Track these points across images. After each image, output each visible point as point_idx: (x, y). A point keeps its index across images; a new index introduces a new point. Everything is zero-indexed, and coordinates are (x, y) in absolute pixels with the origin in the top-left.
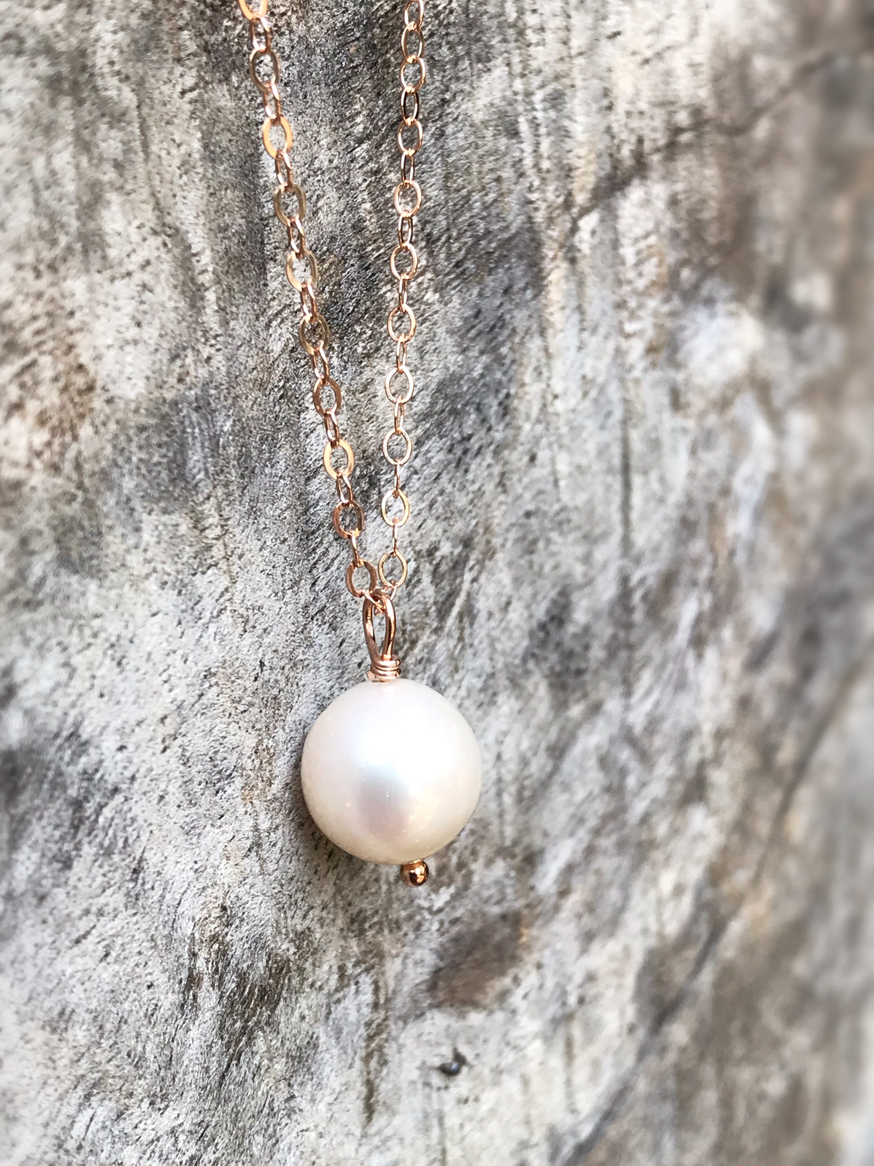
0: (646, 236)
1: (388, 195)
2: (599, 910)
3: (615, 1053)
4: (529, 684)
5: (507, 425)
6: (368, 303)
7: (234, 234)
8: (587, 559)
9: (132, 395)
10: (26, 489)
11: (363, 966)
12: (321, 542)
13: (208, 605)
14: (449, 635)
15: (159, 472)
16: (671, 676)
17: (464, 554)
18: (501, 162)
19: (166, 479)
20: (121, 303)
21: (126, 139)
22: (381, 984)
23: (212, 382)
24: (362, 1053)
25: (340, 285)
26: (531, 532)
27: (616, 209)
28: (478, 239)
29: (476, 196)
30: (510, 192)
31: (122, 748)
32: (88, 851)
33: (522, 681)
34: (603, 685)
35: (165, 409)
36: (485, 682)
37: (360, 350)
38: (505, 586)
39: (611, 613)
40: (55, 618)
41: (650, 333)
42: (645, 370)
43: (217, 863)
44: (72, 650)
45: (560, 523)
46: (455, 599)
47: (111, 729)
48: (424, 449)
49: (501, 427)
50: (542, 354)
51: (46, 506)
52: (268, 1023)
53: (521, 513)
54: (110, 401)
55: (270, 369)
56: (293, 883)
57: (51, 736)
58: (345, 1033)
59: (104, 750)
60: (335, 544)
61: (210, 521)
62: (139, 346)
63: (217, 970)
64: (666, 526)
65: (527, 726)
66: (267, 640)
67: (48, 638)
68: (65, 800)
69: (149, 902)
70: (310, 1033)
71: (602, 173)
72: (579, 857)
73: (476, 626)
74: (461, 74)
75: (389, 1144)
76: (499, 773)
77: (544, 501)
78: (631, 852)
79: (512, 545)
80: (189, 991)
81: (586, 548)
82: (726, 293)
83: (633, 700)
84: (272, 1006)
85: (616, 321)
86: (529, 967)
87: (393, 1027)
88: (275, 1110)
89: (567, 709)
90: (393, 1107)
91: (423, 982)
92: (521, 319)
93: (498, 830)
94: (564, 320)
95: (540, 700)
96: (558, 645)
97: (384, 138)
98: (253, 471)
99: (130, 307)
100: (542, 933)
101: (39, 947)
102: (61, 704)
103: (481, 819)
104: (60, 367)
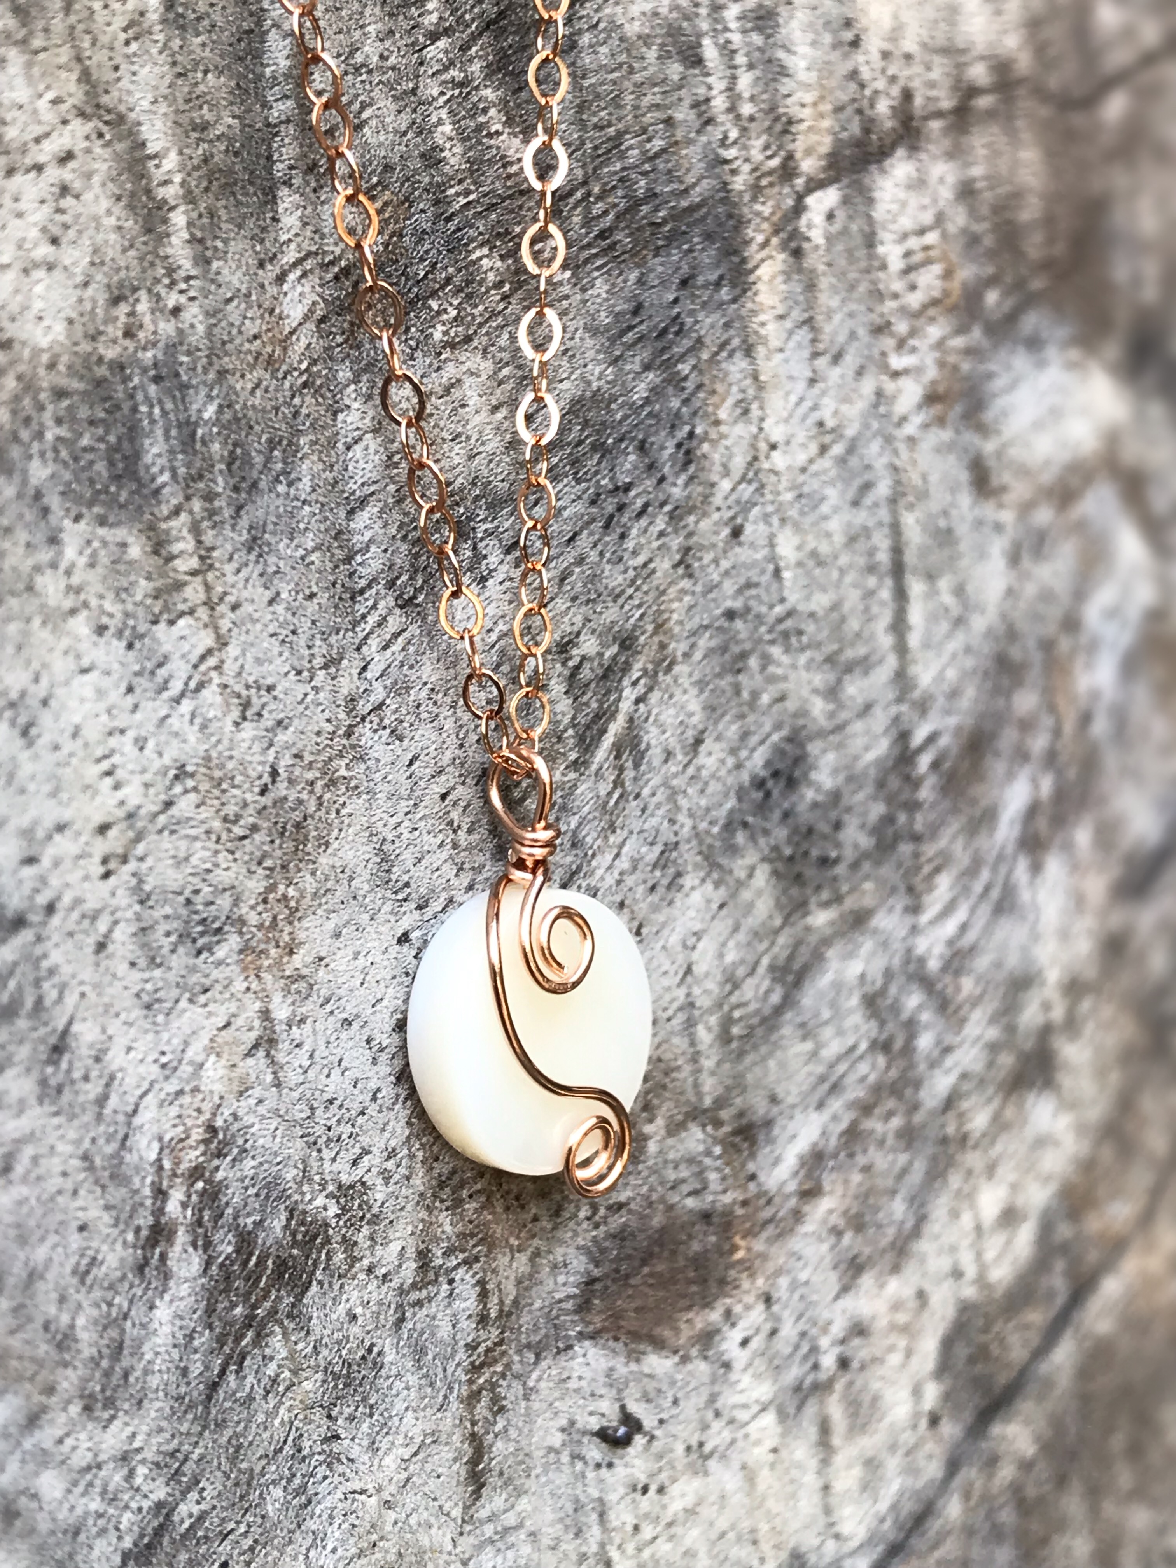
0: (921, 232)
1: (482, 119)
2: (873, 1230)
3: (908, 1453)
4: (739, 867)
5: (691, 478)
6: (451, 270)
7: (219, 138)
8: (832, 693)
9: (44, 342)
11: (461, 1256)
12: (374, 606)
13: (179, 670)
14: (599, 775)
15: (92, 463)
16: (987, 889)
17: (622, 658)
18: (673, 97)
19: (105, 474)
20: (22, 206)
22: (490, 1286)
23: (181, 344)
24: (462, 1390)
25: (401, 236)
26: (737, 643)
27: (870, 190)
28: (635, 204)
29: (630, 141)
30: (690, 142)
31: (31, 860)
33: (725, 861)
34: (869, 887)
35: (102, 371)
36: (662, 853)
37: (438, 335)
38: (691, 715)
39: (881, 784)
41: (932, 373)
42: (926, 426)
43: (200, 1059)
45: (786, 635)
46: (608, 722)
49: (682, 480)
50: (748, 381)
52: (290, 1316)
53: (718, 612)
55: (285, 343)
56: (334, 1109)
58: (430, 1356)
60: (398, 611)
61: (181, 546)
62: (55, 273)
63: (199, 1223)
64: (969, 663)
65: (736, 929)
66: (282, 737)
69: (81, 1098)
70: (367, 1343)
71: (844, 135)
72: (833, 1141)
73: (643, 768)
75: (511, 1539)
76: (688, 995)
77: (758, 597)
78: (930, 1150)
79: (705, 657)
80: (154, 1247)
81: (831, 677)
82: (1063, 332)
83: (925, 918)
84: (298, 1290)
85: (876, 352)
86: (750, 1299)
87: (516, 1358)
88: (305, 1452)
89: (806, 914)
90: (517, 1483)
91: (569, 1297)
92: (712, 326)
93: (690, 1080)
94: (784, 335)
95: (759, 893)
96: (786, 815)
97: (474, 38)
98: (254, 485)
99: (40, 215)
100: (773, 1250)
103: (660, 1060)
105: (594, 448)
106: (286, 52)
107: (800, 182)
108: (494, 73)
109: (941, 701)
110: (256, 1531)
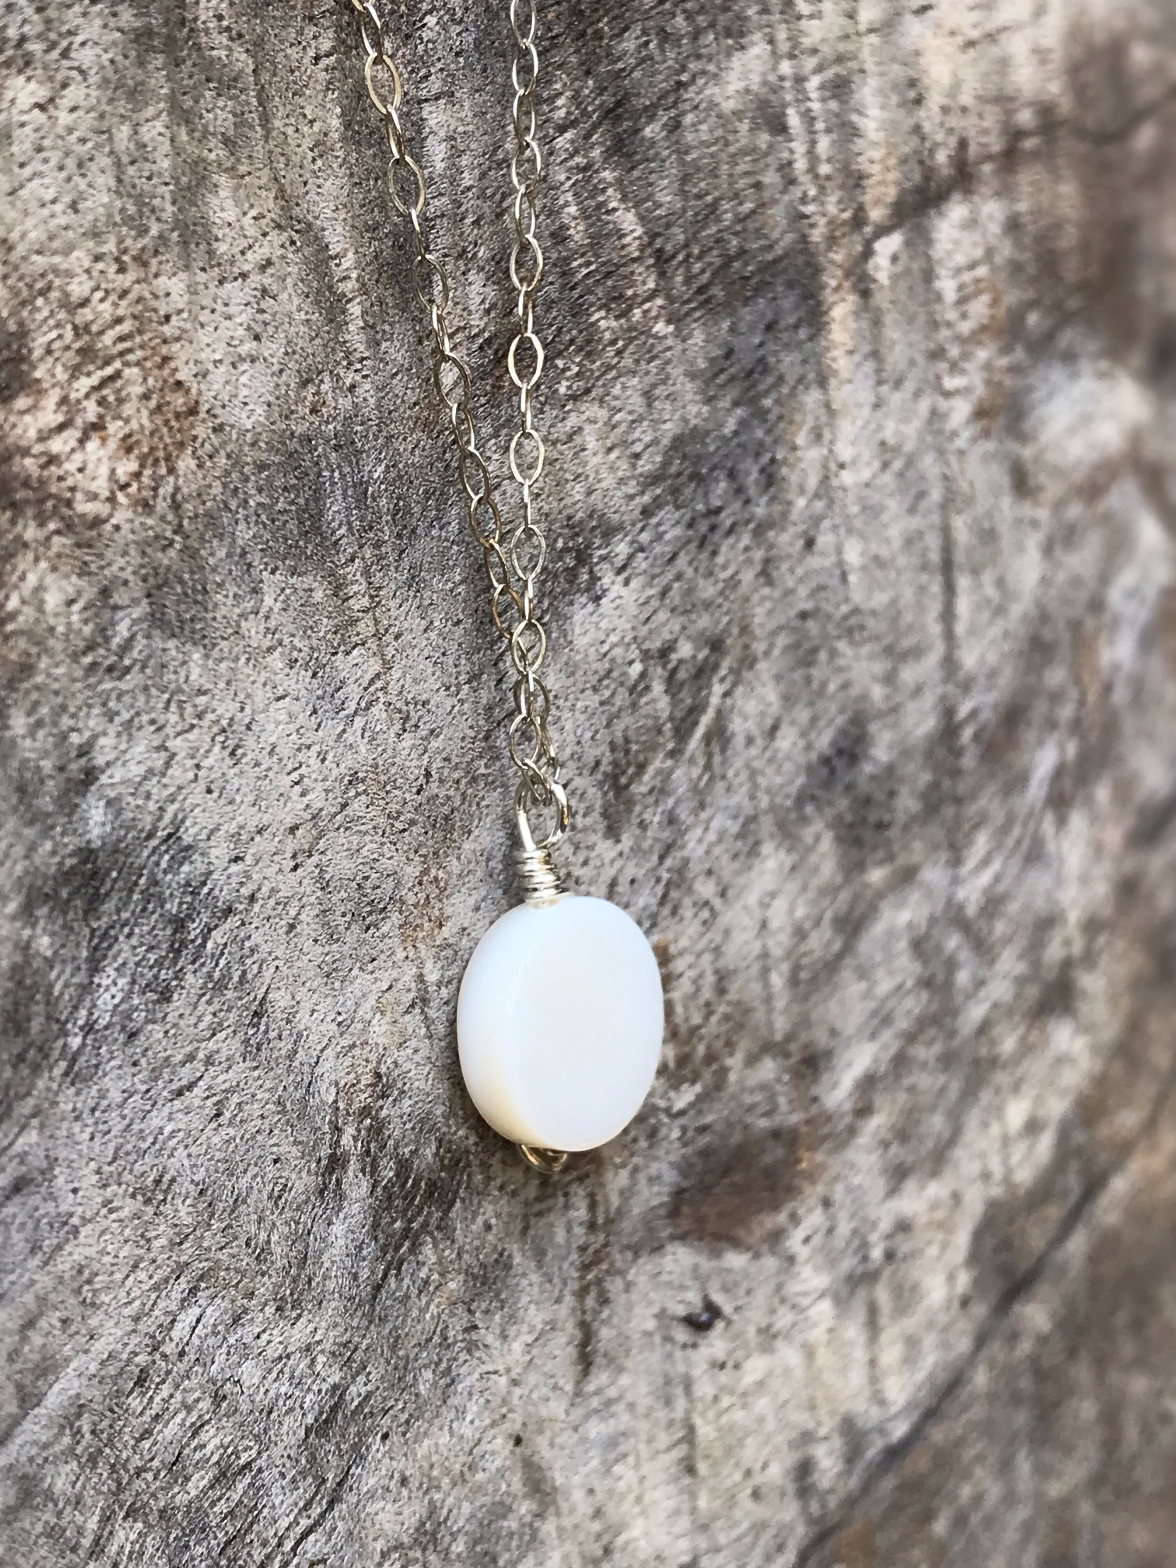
0: (972, 266)
1: (601, 199)
2: (915, 1140)
3: (942, 1331)
4: (808, 834)
5: (773, 499)
6: (574, 332)
7: (387, 235)
8: (890, 679)
9: (248, 424)
10: (108, 527)
11: (575, 1174)
13: (353, 691)
14: (692, 761)
15: (286, 522)
16: (1018, 842)
17: (712, 659)
18: (761, 164)
19: (295, 531)
20: (231, 310)
21: (238, 109)
22: (598, 1199)
23: (356, 416)
24: (574, 1285)
26: (809, 638)
27: (930, 232)
28: (729, 260)
29: (726, 205)
30: (775, 202)
31: (237, 859)
32: (193, 982)
33: (795, 830)
34: (918, 845)
35: (293, 445)
36: (744, 825)
37: (562, 390)
39: (929, 754)
40: (146, 688)
41: (980, 390)
42: (974, 440)
43: (368, 1017)
44: (169, 730)
45: (850, 631)
46: (700, 715)
47: (222, 833)
48: (654, 520)
49: (763, 500)
50: (822, 411)
51: (133, 551)
52: (439, 1228)
53: (793, 613)
54: (218, 429)
55: (438, 407)
57: (143, 835)
58: (549, 1257)
59: (213, 859)
61: (356, 588)
62: (257, 364)
63: (368, 1152)
64: (1007, 647)
65: (804, 888)
66: (435, 744)
67: (138, 714)
68: (162, 915)
69: (276, 1054)
70: (499, 1249)
71: (908, 185)
72: (884, 1067)
73: (729, 752)
74: (703, 51)
75: (614, 1408)
76: (764, 945)
77: (827, 599)
78: (963, 1071)
79: (781, 653)
80: (331, 1174)
81: (889, 665)
82: (1093, 346)
83: (964, 870)
84: (445, 1207)
85: (931, 375)
86: (811, 1202)
87: (618, 1257)
88: (450, 1341)
89: (864, 872)
90: (618, 1361)
91: (662, 1205)
92: (792, 363)
93: (764, 1020)
94: (853, 368)
95: (824, 856)
96: (848, 788)
97: (595, 127)
98: (413, 531)
99: (246, 316)
100: (831, 1160)
101: (129, 1094)
102: (155, 797)
103: (739, 1003)
104: (151, 381)
105: (691, 478)
106: (442, 155)
108: (611, 156)
109: (982, 680)
110: (411, 1407)
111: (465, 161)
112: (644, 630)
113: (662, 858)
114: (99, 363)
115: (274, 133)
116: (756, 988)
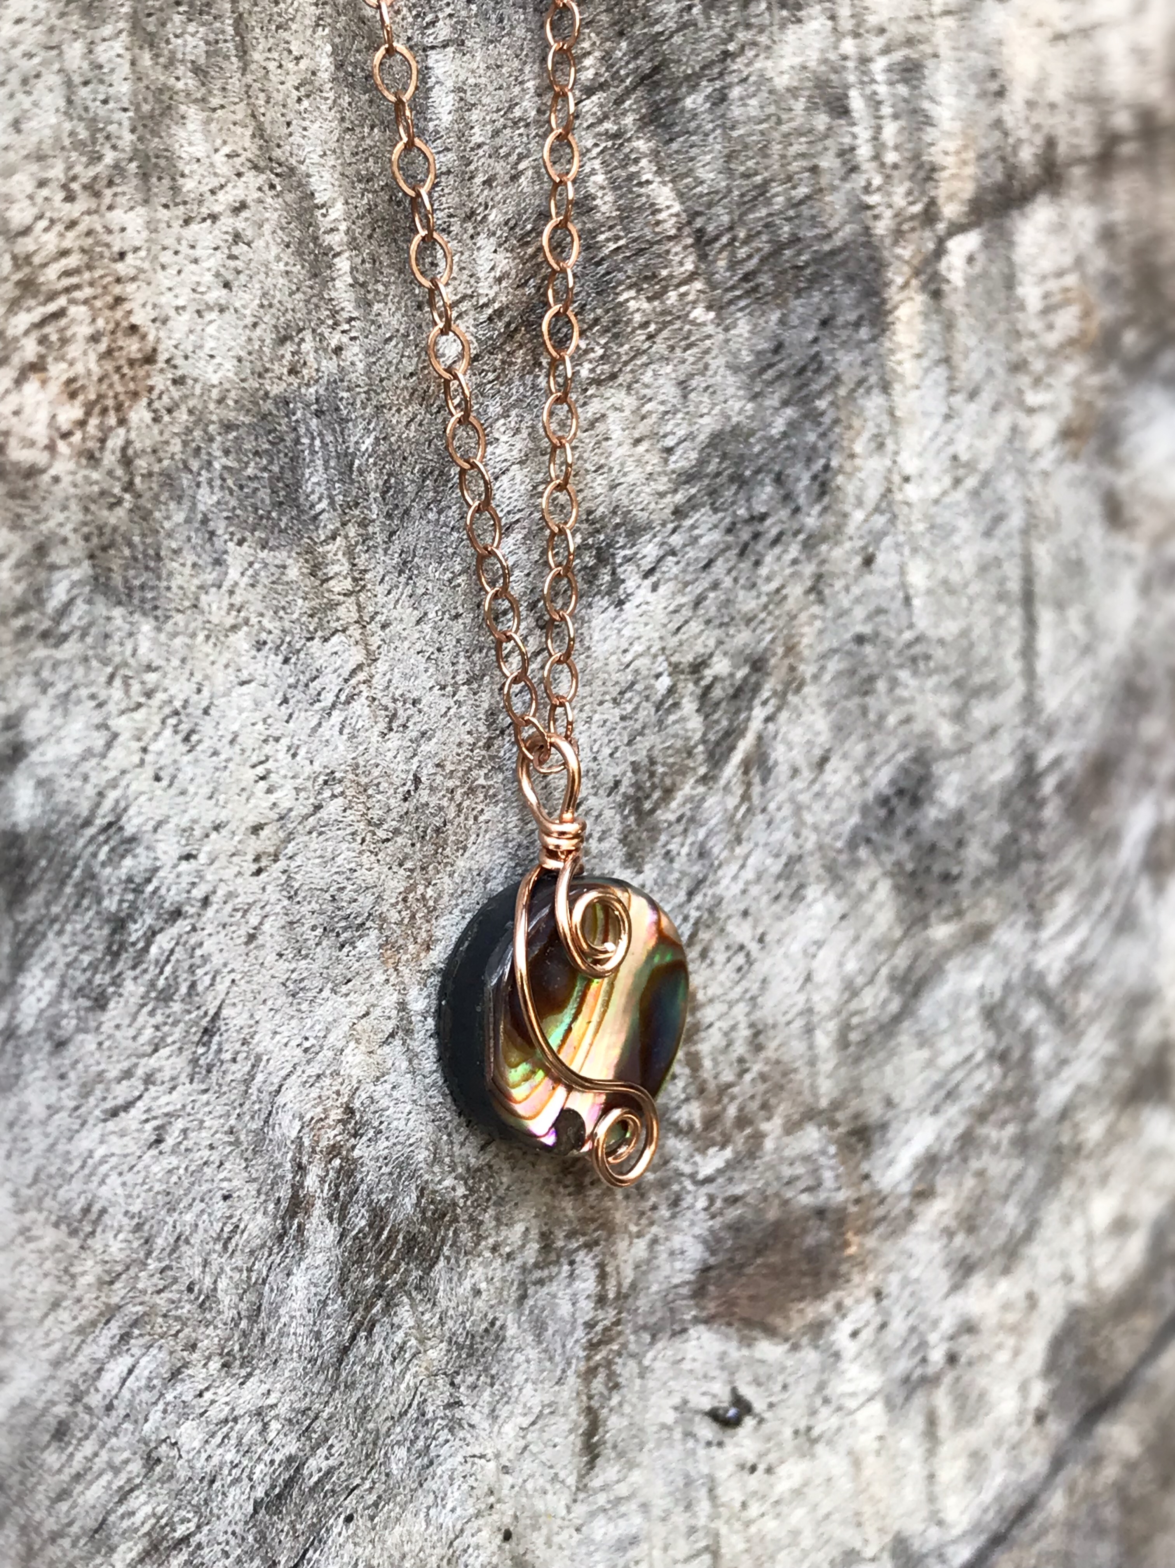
0: (1059, 274)
1: (633, 169)
2: (984, 1231)
3: (1014, 1448)
4: (861, 881)
5: (825, 510)
6: (599, 311)
7: (383, 188)
8: (959, 716)
9: (215, 379)
10: (46, 478)
11: (582, 1240)
13: (331, 683)
15: (256, 490)
16: (1108, 909)
17: (753, 679)
18: (819, 147)
19: (268, 501)
20: (198, 253)
21: (211, 37)
22: (608, 1269)
23: (342, 380)
24: (580, 1365)
26: (866, 665)
27: (1012, 234)
28: (779, 248)
29: (775, 188)
30: (834, 189)
31: (188, 857)
32: (133, 989)
33: (847, 874)
34: (990, 903)
35: (267, 406)
36: (786, 865)
37: (584, 372)
39: (1005, 804)
40: (86, 659)
41: (1067, 408)
42: (1060, 461)
43: (340, 1045)
44: (111, 707)
45: (914, 660)
46: (737, 740)
47: (171, 826)
48: (688, 523)
49: (815, 510)
50: (885, 418)
51: (74, 506)
52: (418, 1288)
53: (848, 636)
54: (178, 381)
57: (79, 822)
58: (550, 1331)
59: (160, 854)
60: (538, 632)
61: (336, 568)
62: (227, 314)
64: (1096, 689)
65: (856, 939)
66: (426, 748)
67: (75, 687)
68: (98, 913)
69: (229, 1077)
70: (490, 1317)
71: (988, 182)
72: (947, 1148)
73: (770, 783)
74: (754, 20)
75: (623, 1509)
76: (808, 1000)
77: (888, 623)
78: (1043, 1158)
79: (833, 679)
80: (292, 1217)
81: (959, 701)
83: (1045, 934)
84: (426, 1264)
85: (1012, 388)
86: (860, 1292)
87: (632, 1338)
88: (429, 1416)
89: (926, 927)
90: (630, 1455)
91: (685, 1283)
92: (851, 365)
93: (807, 1083)
94: (920, 373)
95: (880, 906)
96: (910, 833)
97: (628, 92)
98: (407, 512)
99: (215, 261)
100: (887, 1246)
101: (52, 1110)
102: (93, 780)
103: (778, 1062)
104: (100, 323)
105: (732, 479)
106: (449, 108)
107: (941, 227)
108: (646, 125)
109: (1067, 725)
110: (380, 1487)
111: (475, 115)
112: (673, 642)
113: (691, 894)
114: (42, 298)
115: (253, 67)
116: (798, 1047)
